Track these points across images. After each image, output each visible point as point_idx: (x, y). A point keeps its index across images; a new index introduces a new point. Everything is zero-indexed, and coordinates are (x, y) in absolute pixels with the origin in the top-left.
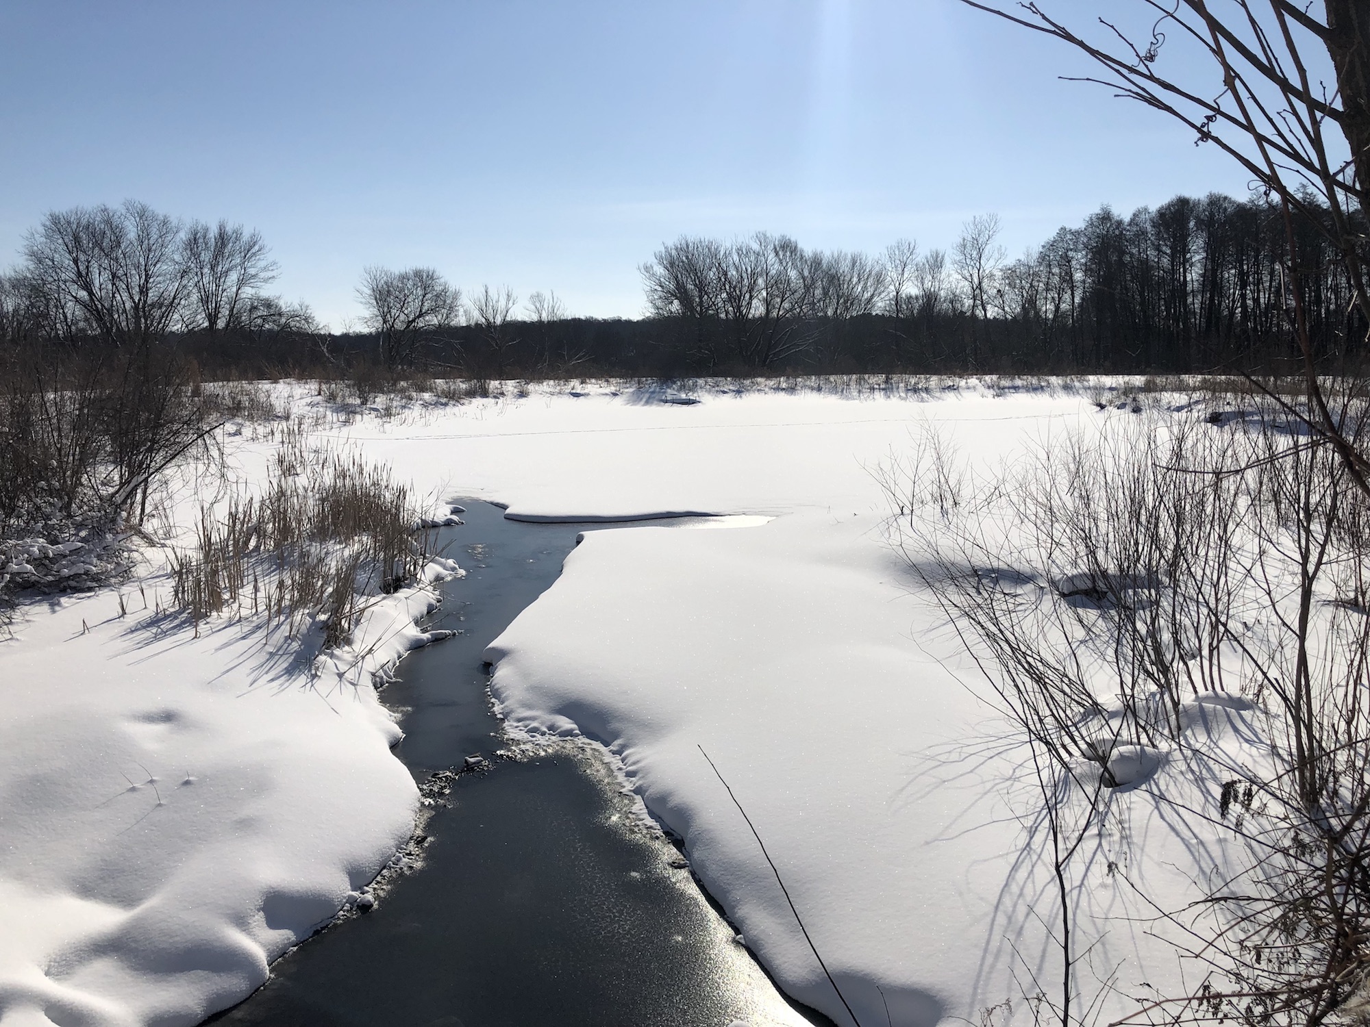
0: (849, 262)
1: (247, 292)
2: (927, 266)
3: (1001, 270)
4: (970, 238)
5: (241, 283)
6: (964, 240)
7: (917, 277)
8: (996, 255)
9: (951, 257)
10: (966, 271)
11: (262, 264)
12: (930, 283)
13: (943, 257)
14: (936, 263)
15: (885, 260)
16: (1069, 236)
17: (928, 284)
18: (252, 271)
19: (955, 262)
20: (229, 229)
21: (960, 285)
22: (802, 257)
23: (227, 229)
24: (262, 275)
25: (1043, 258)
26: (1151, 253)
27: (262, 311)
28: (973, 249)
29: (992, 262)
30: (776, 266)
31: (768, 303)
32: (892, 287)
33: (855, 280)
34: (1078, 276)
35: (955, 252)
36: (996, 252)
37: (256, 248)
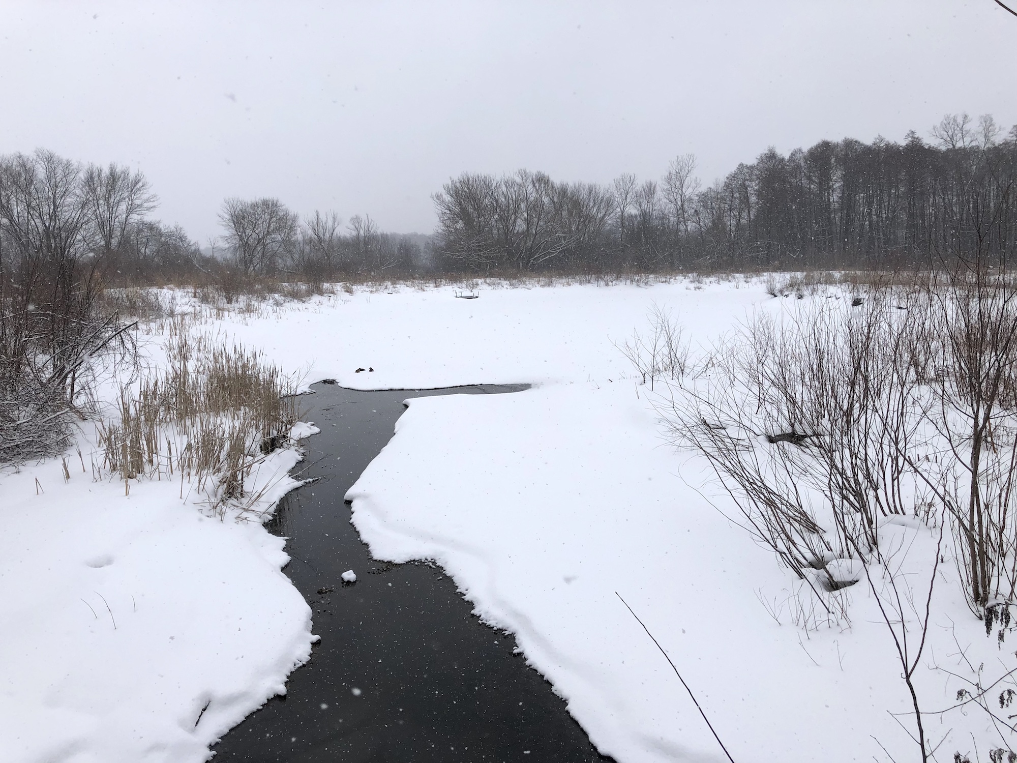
0: (586, 191)
1: (135, 218)
2: (643, 193)
3: (697, 195)
4: (674, 172)
5: (130, 211)
6: (670, 174)
7: (636, 201)
8: (693, 185)
9: (661, 186)
10: (672, 197)
11: (145, 197)
12: (646, 206)
13: (655, 187)
14: (650, 191)
15: (613, 189)
16: (746, 170)
17: (644, 207)
18: (138, 202)
19: (663, 190)
20: (119, 170)
21: (667, 207)
22: (553, 187)
23: (117, 170)
24: (145, 205)
25: (727, 186)
26: (804, 181)
27: (146, 232)
28: (677, 179)
29: (690, 190)
30: (534, 194)
31: (528, 221)
32: (618, 209)
33: (592, 204)
34: (753, 199)
35: (664, 182)
36: (693, 182)
37: (140, 184)
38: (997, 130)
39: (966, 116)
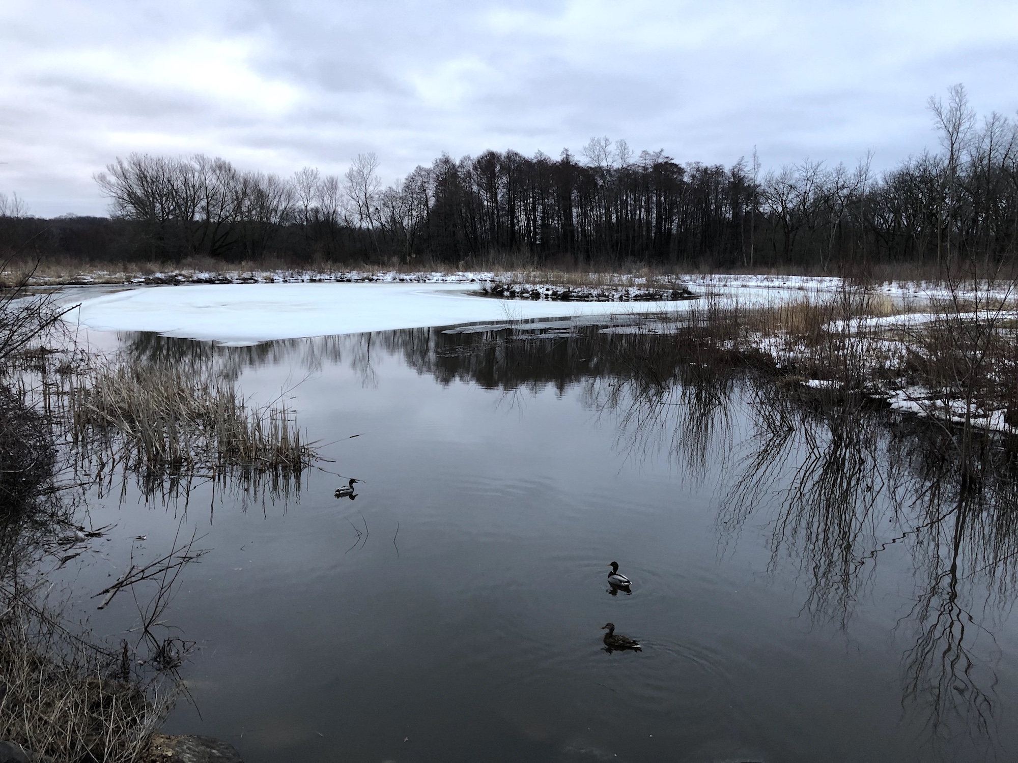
2: (325, 188)
3: (377, 194)
6: (352, 171)
7: (319, 196)
8: (374, 182)
9: (343, 182)
10: (354, 194)
12: (329, 201)
13: (336, 182)
14: (332, 185)
15: (295, 182)
16: (423, 173)
17: (326, 202)
19: (345, 187)
21: (350, 205)
22: (235, 176)
25: (407, 187)
28: (359, 179)
29: (373, 187)
30: (214, 181)
31: (209, 211)
32: (302, 203)
33: (272, 195)
34: (432, 201)
35: (345, 179)
38: (630, 153)
39: (607, 140)
